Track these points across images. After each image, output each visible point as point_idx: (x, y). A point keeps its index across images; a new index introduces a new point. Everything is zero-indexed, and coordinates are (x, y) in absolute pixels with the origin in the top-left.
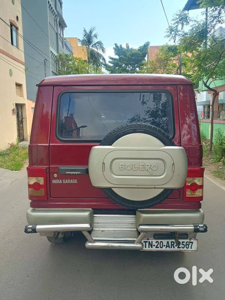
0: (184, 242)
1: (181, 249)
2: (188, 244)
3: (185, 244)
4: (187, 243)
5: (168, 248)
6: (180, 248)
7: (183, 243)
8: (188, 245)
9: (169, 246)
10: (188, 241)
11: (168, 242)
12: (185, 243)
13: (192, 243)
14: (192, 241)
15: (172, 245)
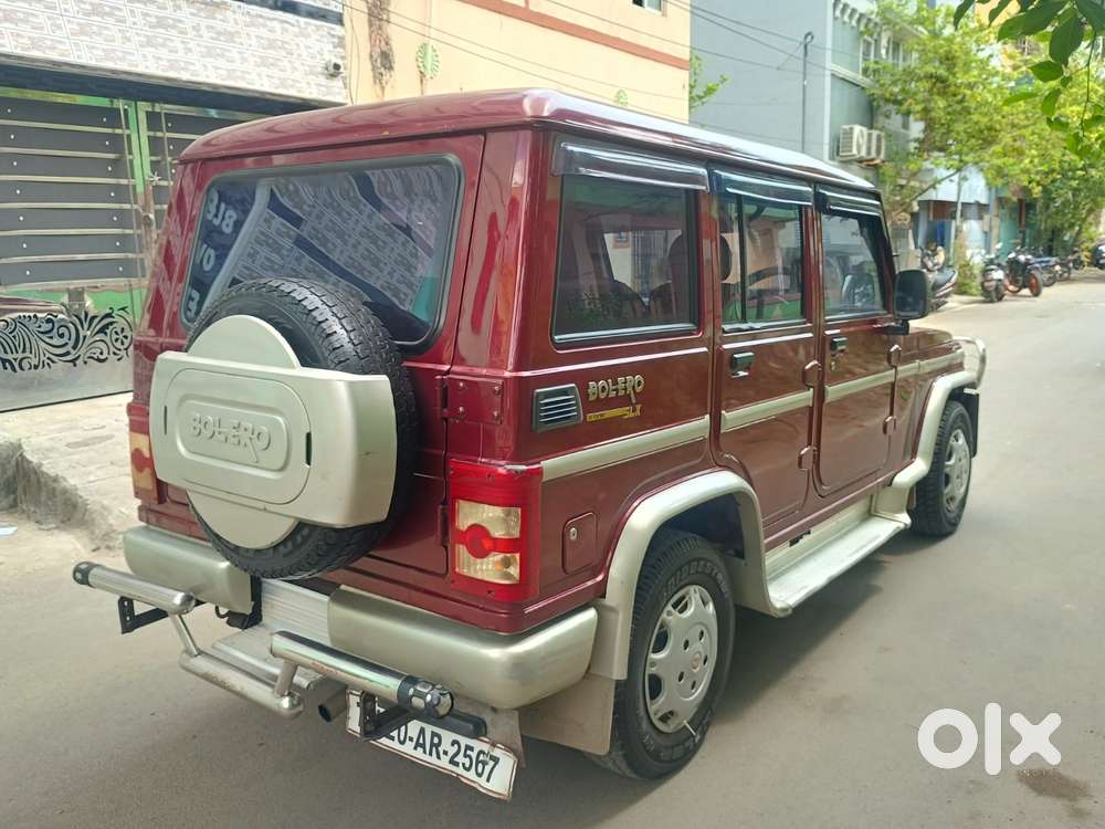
0: (472, 749)
1: (460, 770)
2: (481, 762)
3: (474, 755)
4: (481, 758)
5: (419, 753)
6: (457, 764)
7: (469, 752)
8: (484, 763)
9: (423, 746)
10: (486, 747)
11: (422, 731)
12: (476, 752)
13: (496, 760)
14: (497, 752)
15: (432, 744)
